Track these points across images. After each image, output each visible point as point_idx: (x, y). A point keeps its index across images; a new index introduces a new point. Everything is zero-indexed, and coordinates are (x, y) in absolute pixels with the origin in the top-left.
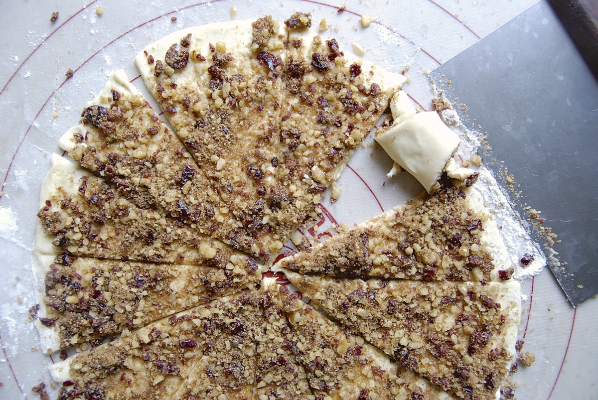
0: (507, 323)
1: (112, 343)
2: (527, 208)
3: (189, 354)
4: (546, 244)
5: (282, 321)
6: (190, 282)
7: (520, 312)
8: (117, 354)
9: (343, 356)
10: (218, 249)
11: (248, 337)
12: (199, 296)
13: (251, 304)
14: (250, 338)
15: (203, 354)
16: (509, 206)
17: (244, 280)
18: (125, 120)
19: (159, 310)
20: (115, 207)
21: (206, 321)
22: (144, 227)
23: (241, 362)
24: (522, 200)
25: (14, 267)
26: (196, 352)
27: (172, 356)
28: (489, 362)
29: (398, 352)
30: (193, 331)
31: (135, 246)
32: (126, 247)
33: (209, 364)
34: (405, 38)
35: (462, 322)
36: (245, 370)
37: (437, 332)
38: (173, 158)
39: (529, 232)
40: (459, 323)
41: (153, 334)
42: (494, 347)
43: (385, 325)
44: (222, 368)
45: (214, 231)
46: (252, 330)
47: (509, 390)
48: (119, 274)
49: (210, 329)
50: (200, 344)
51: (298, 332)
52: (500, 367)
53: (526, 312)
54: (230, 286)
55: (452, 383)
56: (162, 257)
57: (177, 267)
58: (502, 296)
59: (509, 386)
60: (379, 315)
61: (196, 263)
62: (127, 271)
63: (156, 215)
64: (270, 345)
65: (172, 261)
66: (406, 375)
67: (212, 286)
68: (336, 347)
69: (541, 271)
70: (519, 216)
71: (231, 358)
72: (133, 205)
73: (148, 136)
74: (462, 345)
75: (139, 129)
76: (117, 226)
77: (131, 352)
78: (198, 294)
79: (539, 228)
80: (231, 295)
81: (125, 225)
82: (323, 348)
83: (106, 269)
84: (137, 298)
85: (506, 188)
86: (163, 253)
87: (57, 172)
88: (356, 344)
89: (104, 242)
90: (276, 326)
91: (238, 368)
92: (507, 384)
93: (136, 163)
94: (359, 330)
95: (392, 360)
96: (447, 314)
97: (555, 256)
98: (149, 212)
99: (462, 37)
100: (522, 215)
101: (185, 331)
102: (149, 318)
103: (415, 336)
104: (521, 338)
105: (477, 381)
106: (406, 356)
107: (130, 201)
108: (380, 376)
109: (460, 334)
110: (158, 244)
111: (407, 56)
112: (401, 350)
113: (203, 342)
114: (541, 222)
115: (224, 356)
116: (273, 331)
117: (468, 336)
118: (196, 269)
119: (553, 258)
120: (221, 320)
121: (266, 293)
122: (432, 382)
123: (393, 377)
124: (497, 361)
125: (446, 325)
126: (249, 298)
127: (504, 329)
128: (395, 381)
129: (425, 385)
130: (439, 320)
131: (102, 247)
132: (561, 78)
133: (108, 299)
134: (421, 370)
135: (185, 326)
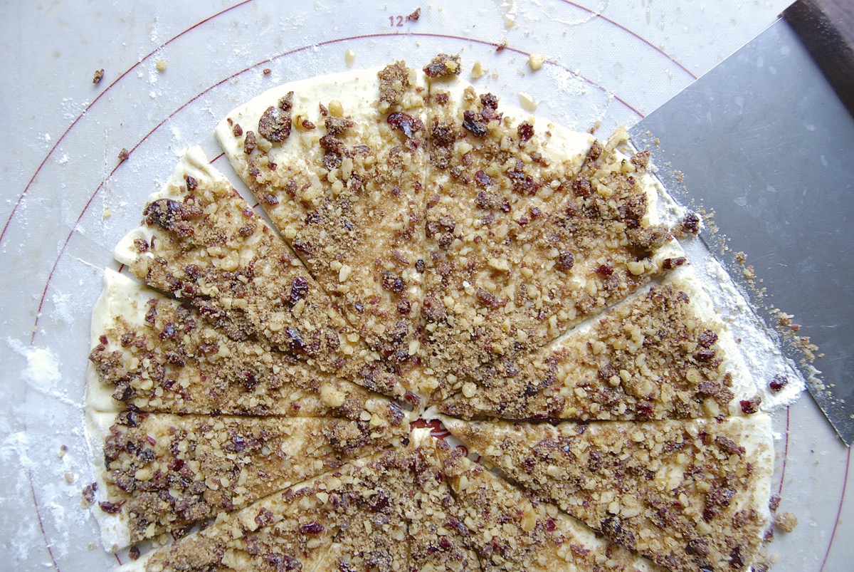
0: (756, 474)
1: (203, 533)
2: (775, 312)
3: (313, 543)
4: (804, 360)
5: (443, 489)
6: (310, 441)
7: (773, 458)
8: (212, 548)
9: (531, 533)
10: (347, 392)
11: (396, 515)
12: (323, 460)
13: (397, 468)
14: (399, 516)
15: (333, 541)
16: (749, 310)
17: (387, 435)
18: (206, 218)
19: (268, 482)
20: (198, 341)
21: (335, 495)
22: (241, 367)
23: (388, 550)
24: (767, 301)
25: (58, 432)
26: (323, 540)
27: (289, 546)
28: (734, 529)
29: (606, 524)
30: (318, 510)
31: (230, 394)
32: (217, 396)
33: (343, 554)
34: (592, 83)
35: (693, 475)
36: (393, 560)
37: (659, 492)
38: (277, 267)
39: (778, 344)
40: (690, 477)
41: (262, 517)
42: (739, 509)
43: (586, 487)
44: (362, 560)
45: (341, 367)
46: (401, 504)
47: (763, 567)
48: (209, 435)
49: (341, 506)
50: (329, 527)
51: (466, 504)
52: (749, 537)
53: (780, 456)
54: (366, 444)
55: (685, 563)
56: (268, 408)
57: (290, 421)
58: (747, 436)
59: (763, 561)
60: (577, 473)
61: (316, 414)
62: (220, 430)
63: (258, 349)
64: (428, 524)
65: (283, 412)
66: (618, 554)
67: (342, 446)
68: (520, 522)
69: (798, 397)
70: (764, 323)
71: (373, 545)
72: (224, 336)
73: (240, 239)
74: (694, 507)
75: (226, 228)
76: (203, 368)
77: (231, 544)
78: (322, 458)
79: (793, 338)
80: (367, 456)
81: (214, 365)
82: (502, 523)
83: (191, 429)
84: (236, 468)
85: (743, 285)
86: (269, 402)
87: (113, 295)
88: (547, 514)
89: (185, 391)
90: (435, 496)
91: (384, 559)
92: (760, 559)
93: (226, 277)
94: (550, 496)
95: (598, 534)
96: (671, 466)
97: (817, 376)
98: (247, 346)
99: (670, 78)
100: (767, 320)
101: (307, 511)
102: (255, 494)
103: (628, 499)
104: (775, 493)
105: (719, 559)
106: (619, 529)
107: (219, 331)
108: (583, 558)
109: (691, 493)
110: (262, 390)
111: (596, 107)
112: (610, 520)
113: (333, 525)
114: (795, 329)
115: (363, 543)
116: (431, 504)
117: (703, 495)
118: (317, 422)
119: (815, 378)
120: (357, 492)
121: (418, 450)
122: (656, 562)
123: (601, 558)
124: (745, 528)
125: (671, 482)
126: (394, 460)
127: (752, 482)
128: (604, 563)
129: (646, 568)
130: (661, 475)
131: (183, 398)
132: (812, 128)
133: (196, 471)
134: (640, 547)
135: (306, 503)
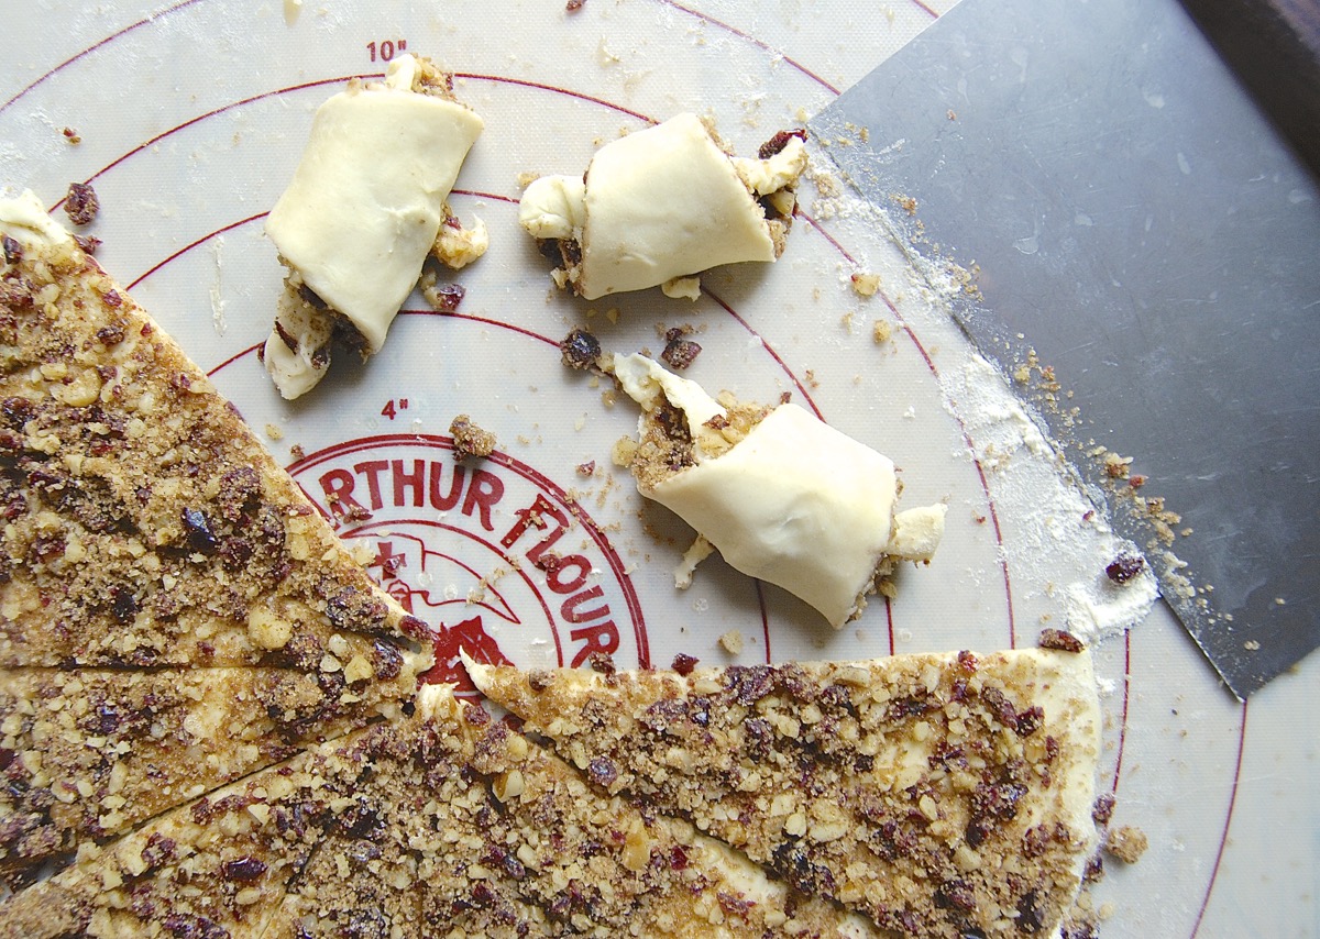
0: (1065, 756)
1: (56, 879)
2: (1097, 452)
3: (248, 895)
4: (1155, 542)
5: (476, 795)
6: (234, 711)
7: (1097, 726)
8: (67, 906)
9: (639, 873)
10: (298, 620)
11: (392, 843)
12: (259, 744)
13: (392, 757)
14: (398, 845)
15: (287, 892)
16: (1048, 450)
17: (371, 696)
18: (39, 311)
19: (163, 787)
20: (29, 534)
21: (282, 808)
22: (106, 579)
23: (382, 907)
24: (1081, 432)
26: (269, 889)
27: (206, 901)
28: (1025, 860)
29: (781, 853)
30: (254, 835)
31: (90, 629)
32: (69, 636)
33: (301, 914)
34: (741, 35)
35: (947, 762)
36: (391, 926)
37: (883, 795)
38: (165, 396)
39: (1105, 512)
40: (939, 765)
41: (153, 850)
42: (1035, 822)
43: (742, 787)
44: (334, 925)
45: (283, 577)
46: (401, 823)
47: (1083, 927)
48: (55, 704)
49: (292, 828)
50: (274, 866)
51: (519, 821)
52: (1053, 875)
53: (1114, 722)
54: (335, 715)
55: (932, 924)
56: (158, 653)
57: (199, 676)
58: (1046, 687)
59: (1085, 916)
60: (724, 763)
61: (244, 662)
62: (77, 694)
63: (135, 548)
64: (450, 858)
65: (185, 659)
66: (809, 909)
67: (287, 719)
68: (620, 853)
69: (1145, 612)
70: (1076, 473)
71: (353, 898)
72: (76, 524)
73: (99, 348)
74: (950, 821)
75: (75, 329)
76: (42, 582)
77: (102, 900)
78: (257, 741)
79: (1132, 500)
80: (341, 736)
81: (62, 578)
82: (587, 856)
83: (22, 694)
84: (104, 762)
85: (1036, 403)
86: (158, 641)
88: (673, 838)
89: (12, 626)
90: (461, 808)
91: (372, 924)
92: (1077, 912)
93: (72, 418)
94: (676, 804)
95: (773, 873)
96: (905, 745)
97: (1179, 570)
98: (117, 541)
99: (890, 19)
100: (1086, 471)
101: (235, 837)
102: (142, 808)
103: (823, 807)
104: (1105, 791)
105: (993, 913)
106: (803, 863)
107: (66, 515)
108: (744, 916)
109: (942, 795)
110: (145, 620)
111: (749, 79)
112: (790, 847)
113: (281, 862)
114: (1136, 484)
115: (336, 895)
116: (454, 822)
117: (967, 798)
118: (248, 676)
119: (1175, 576)
120: (320, 803)
121: (429, 724)
122: (877, 923)
123: (775, 917)
124: (1045, 857)
125: (903, 775)
126: (383, 744)
127: (1059, 771)
128: (782, 926)
129: (862, 932)
130: (885, 762)
131: (10, 638)
132: (1158, 102)
133: (34, 769)
134: (846, 896)
135: (232, 823)
